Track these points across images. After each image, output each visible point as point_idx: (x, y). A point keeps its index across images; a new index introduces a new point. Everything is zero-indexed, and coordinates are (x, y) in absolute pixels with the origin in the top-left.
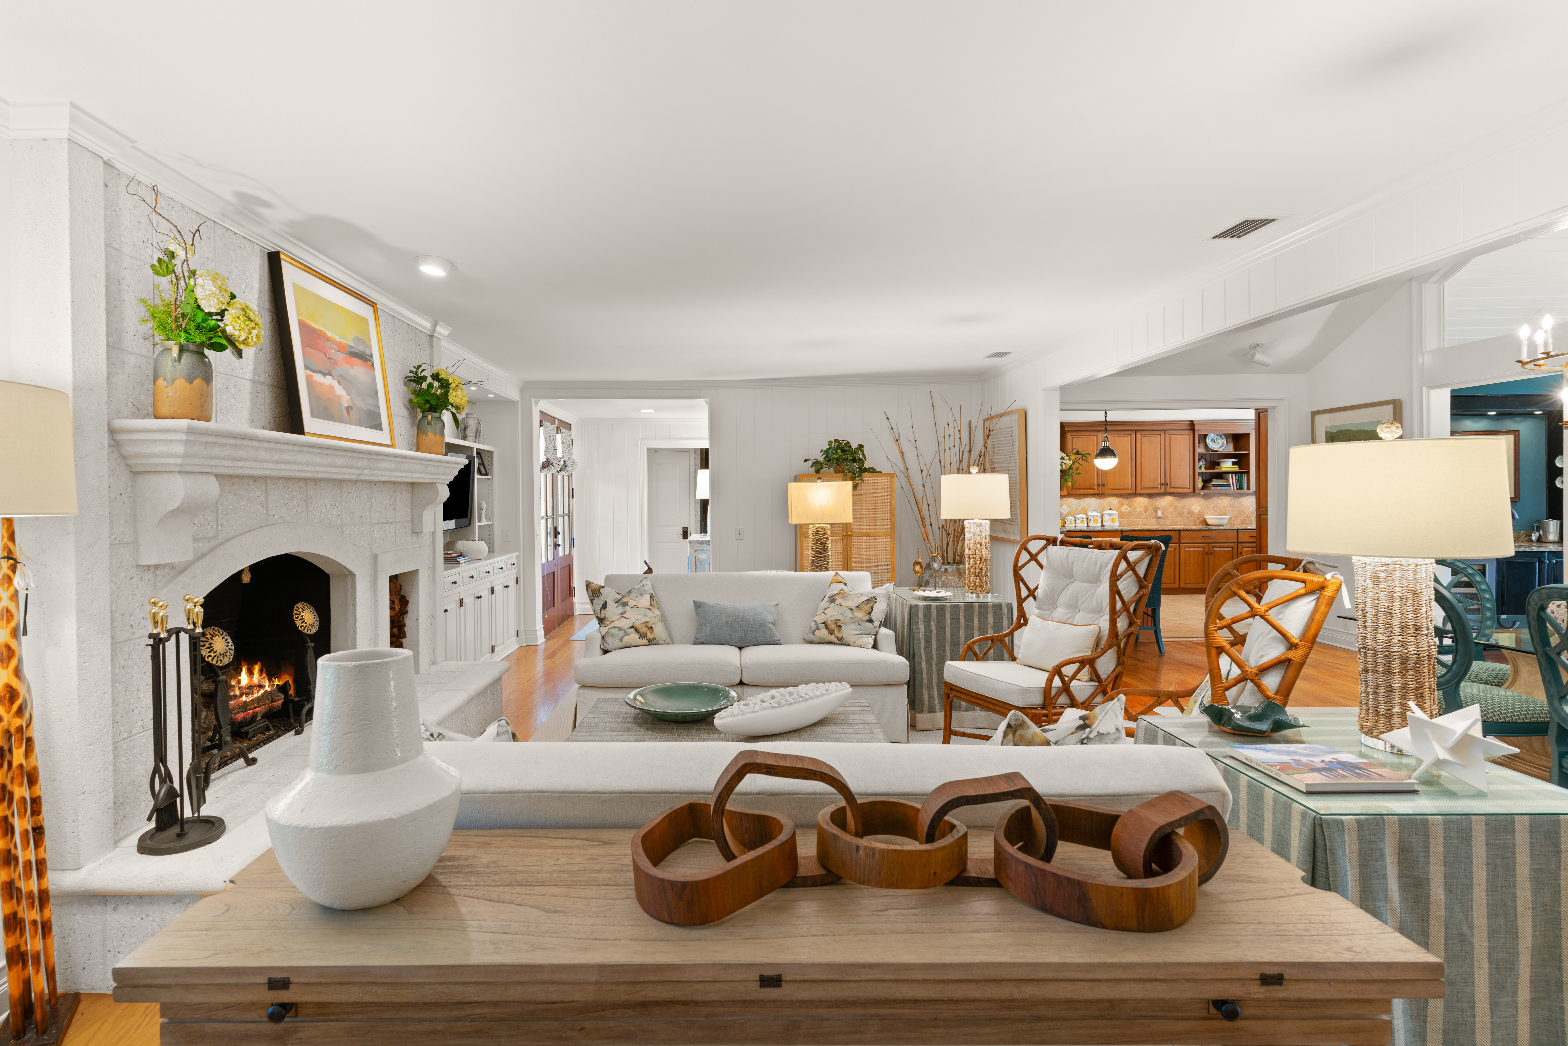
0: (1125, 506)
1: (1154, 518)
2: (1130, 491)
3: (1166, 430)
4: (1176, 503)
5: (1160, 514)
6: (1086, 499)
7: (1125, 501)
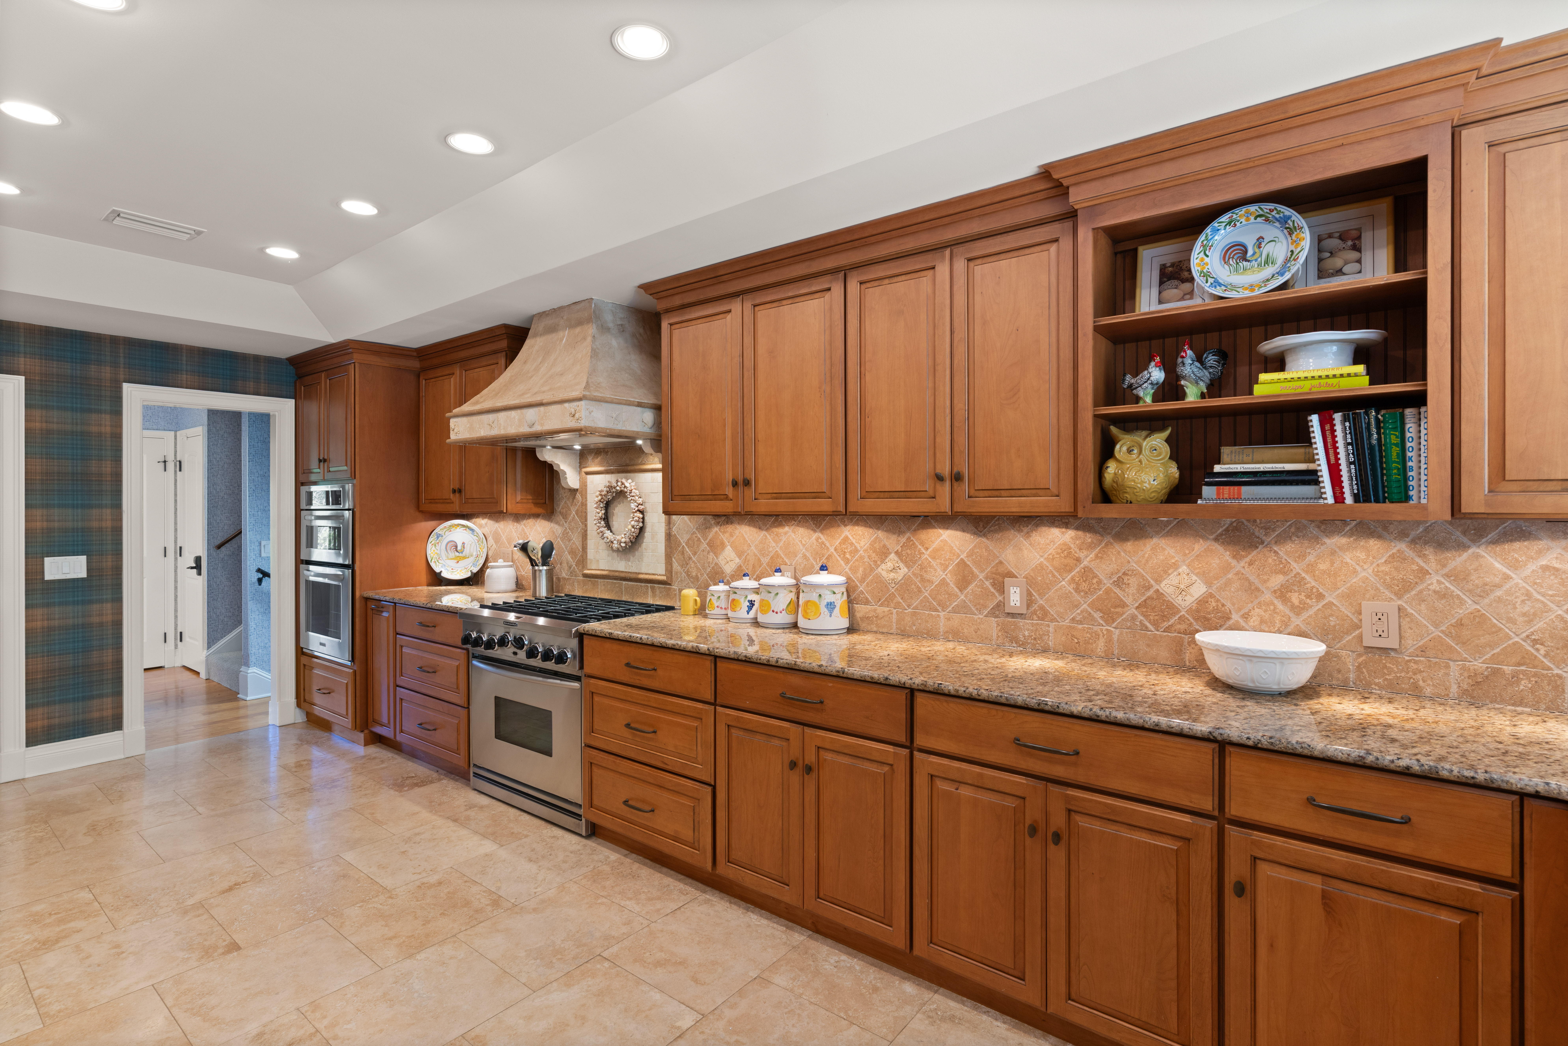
0: (892, 560)
1: (993, 613)
2: (825, 505)
3: (954, 244)
4: (1088, 559)
5: (1015, 598)
6: (780, 530)
7: (892, 542)
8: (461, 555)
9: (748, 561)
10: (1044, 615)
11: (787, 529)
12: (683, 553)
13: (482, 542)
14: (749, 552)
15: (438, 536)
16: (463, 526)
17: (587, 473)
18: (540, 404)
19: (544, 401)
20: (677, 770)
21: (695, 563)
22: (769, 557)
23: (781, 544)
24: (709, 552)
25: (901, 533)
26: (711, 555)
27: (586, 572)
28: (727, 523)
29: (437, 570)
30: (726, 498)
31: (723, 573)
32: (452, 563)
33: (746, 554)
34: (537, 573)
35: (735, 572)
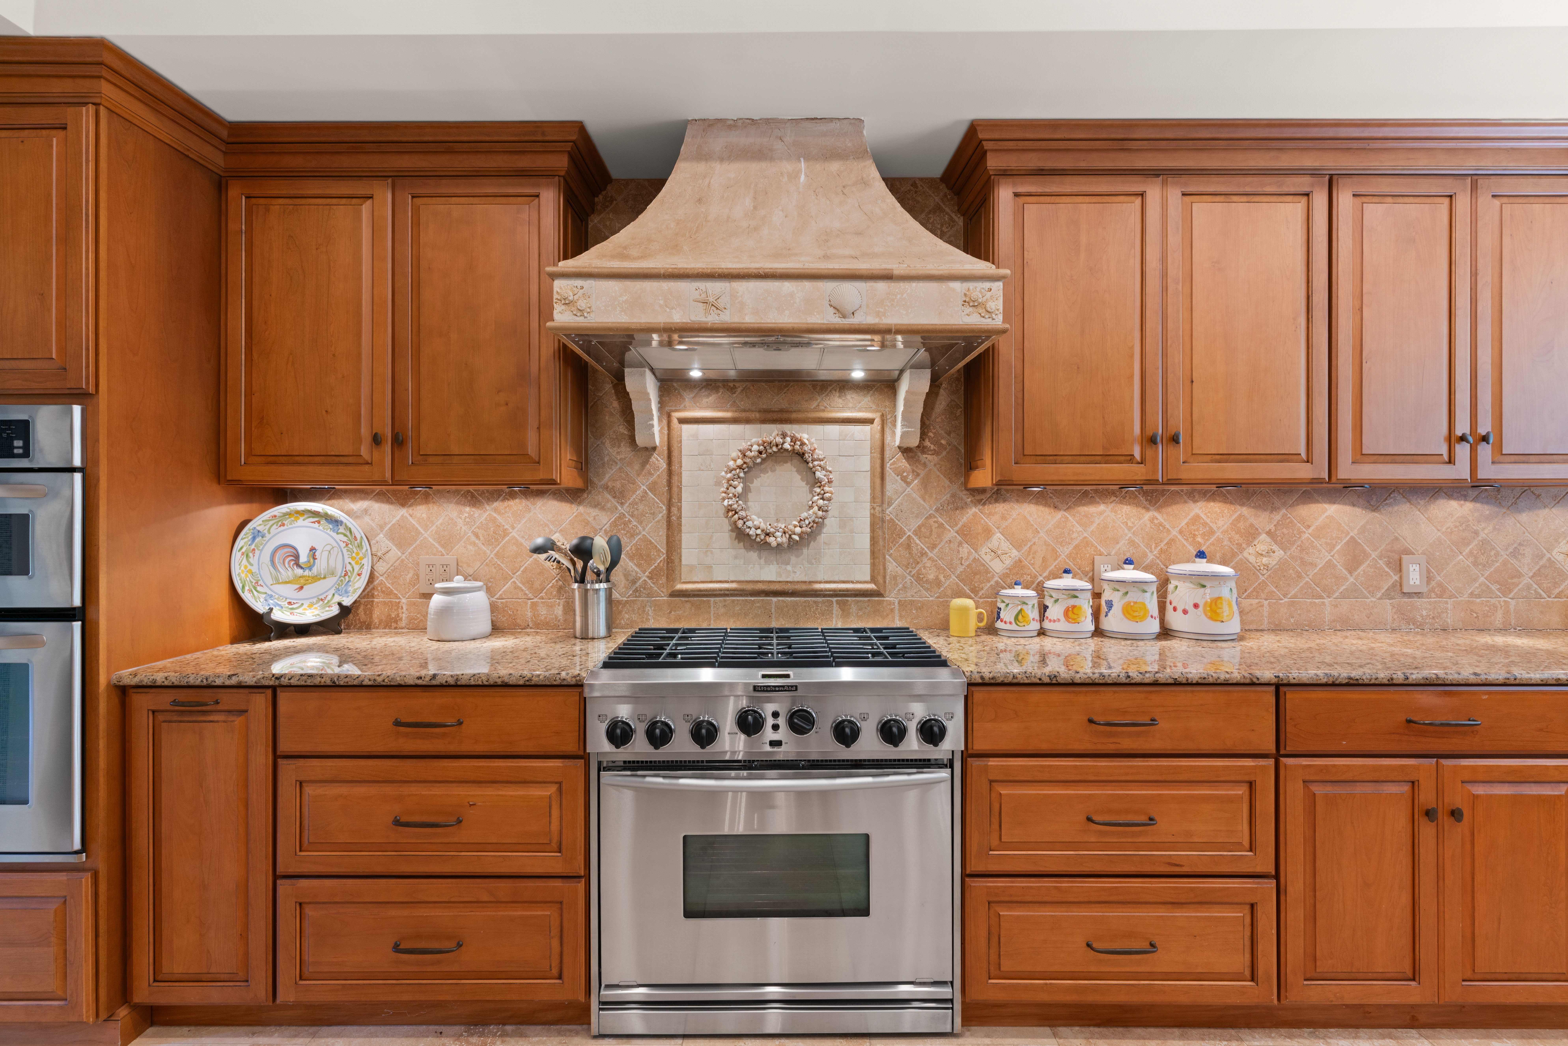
0: (1263, 543)
1: (1388, 595)
2: (1298, 476)
4: (1486, 531)
5: (1414, 576)
6: (1092, 509)
7: (1262, 520)
8: (307, 573)
9: (1035, 553)
10: (1443, 592)
11: (1102, 507)
12: (908, 547)
13: (360, 546)
14: (1036, 540)
15: (257, 534)
16: (315, 514)
17: (683, 421)
18: (888, 277)
19: (896, 272)
20: (1201, 869)
21: (933, 561)
22: (1071, 547)
23: (1093, 527)
24: (960, 544)
25: (1274, 509)
26: (965, 549)
27: (679, 586)
28: (996, 501)
29: (260, 607)
30: (1130, 459)
31: (987, 571)
32: (288, 591)
33: (1029, 544)
34: (590, 593)
35: (1010, 570)
